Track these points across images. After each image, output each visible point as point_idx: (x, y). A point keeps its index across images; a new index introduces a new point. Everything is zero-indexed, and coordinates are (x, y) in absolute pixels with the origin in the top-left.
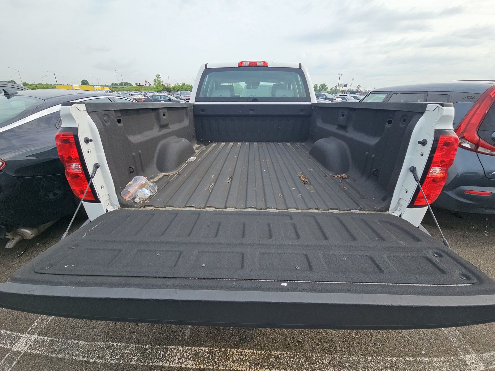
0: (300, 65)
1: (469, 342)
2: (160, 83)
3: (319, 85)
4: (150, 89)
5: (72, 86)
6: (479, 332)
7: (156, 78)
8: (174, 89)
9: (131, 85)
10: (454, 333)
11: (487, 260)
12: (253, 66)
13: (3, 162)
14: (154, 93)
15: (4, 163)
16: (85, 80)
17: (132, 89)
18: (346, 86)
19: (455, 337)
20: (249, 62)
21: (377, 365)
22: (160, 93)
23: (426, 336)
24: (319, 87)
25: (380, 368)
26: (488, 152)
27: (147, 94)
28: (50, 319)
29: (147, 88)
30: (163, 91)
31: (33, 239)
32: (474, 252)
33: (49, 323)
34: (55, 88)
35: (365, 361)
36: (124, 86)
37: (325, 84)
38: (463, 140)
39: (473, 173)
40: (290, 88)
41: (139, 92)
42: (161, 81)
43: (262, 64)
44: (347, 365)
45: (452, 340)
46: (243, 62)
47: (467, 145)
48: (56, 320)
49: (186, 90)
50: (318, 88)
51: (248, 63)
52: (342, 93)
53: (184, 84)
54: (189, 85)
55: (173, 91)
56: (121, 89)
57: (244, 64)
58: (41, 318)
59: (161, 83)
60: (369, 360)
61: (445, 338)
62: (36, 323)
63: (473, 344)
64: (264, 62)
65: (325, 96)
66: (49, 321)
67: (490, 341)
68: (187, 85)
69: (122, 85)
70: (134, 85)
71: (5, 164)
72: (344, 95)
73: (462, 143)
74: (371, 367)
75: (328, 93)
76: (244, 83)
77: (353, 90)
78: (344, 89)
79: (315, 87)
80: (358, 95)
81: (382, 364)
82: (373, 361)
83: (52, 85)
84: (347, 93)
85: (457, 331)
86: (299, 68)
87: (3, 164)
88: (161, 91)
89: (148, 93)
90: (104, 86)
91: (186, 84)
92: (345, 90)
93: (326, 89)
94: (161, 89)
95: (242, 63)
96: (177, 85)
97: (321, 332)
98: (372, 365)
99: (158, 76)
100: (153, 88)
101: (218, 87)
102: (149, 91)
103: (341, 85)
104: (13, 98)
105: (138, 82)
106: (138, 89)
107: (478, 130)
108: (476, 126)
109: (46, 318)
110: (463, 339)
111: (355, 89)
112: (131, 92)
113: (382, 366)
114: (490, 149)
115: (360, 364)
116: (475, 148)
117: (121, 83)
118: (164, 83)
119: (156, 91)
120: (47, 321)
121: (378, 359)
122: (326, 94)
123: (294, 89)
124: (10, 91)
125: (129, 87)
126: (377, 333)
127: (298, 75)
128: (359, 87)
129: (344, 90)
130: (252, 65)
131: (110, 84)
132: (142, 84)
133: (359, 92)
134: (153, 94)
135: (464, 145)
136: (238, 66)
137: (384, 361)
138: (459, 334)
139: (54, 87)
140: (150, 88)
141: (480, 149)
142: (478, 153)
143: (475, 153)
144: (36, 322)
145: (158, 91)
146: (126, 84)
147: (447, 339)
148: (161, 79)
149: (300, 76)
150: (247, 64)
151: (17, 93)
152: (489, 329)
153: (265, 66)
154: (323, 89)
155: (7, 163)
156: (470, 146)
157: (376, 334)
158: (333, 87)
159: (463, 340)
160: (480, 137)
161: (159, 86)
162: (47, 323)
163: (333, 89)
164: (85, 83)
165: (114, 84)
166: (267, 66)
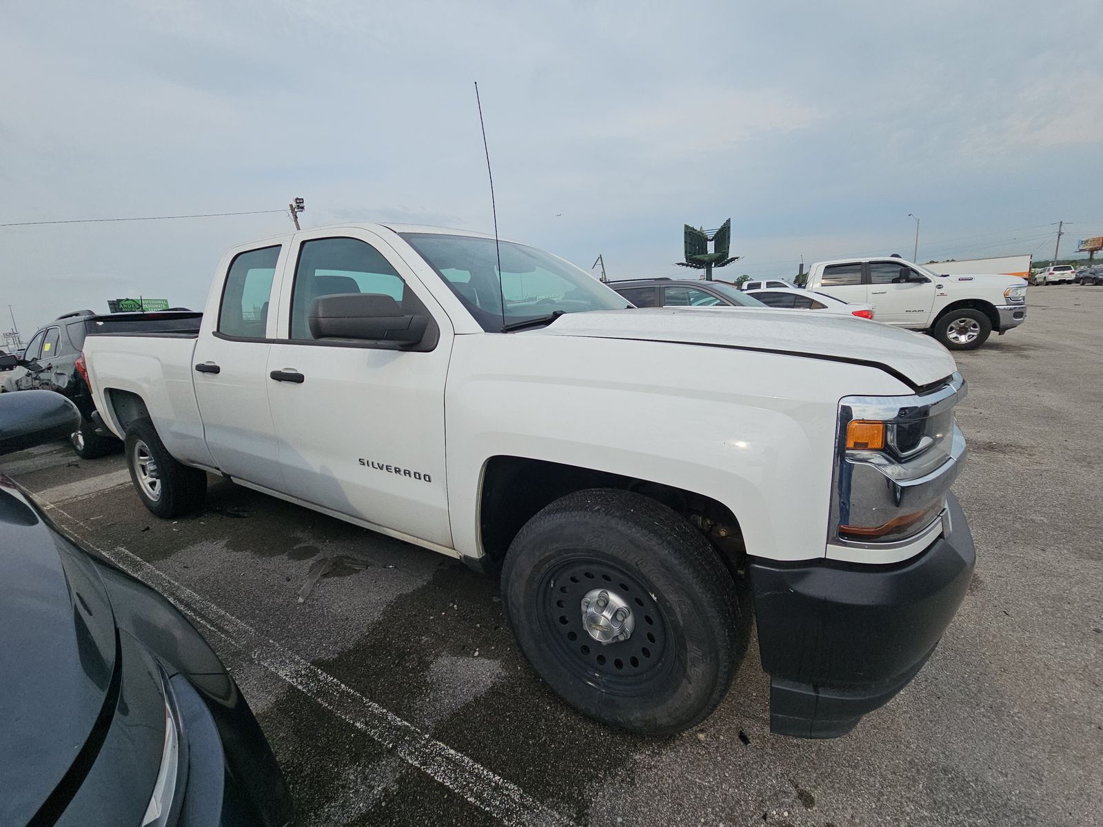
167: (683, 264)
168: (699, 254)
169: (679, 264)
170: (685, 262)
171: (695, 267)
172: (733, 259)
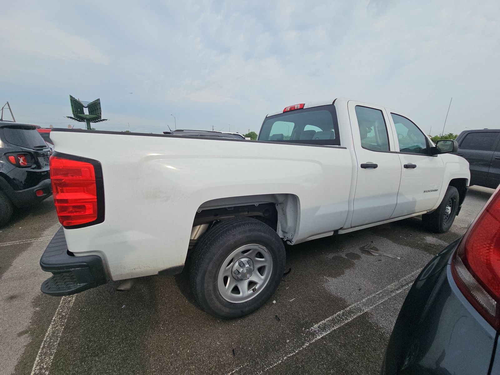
12: (293, 110)
20: (289, 108)
21: (45, 362)
25: (42, 365)
35: (51, 353)
43: (299, 107)
44: (52, 341)
60: (50, 357)
74: (45, 358)
81: (45, 367)
82: (49, 360)
98: (46, 358)
113: (43, 367)
115: (50, 350)
121: (50, 364)
137: (47, 369)
166: (303, 108)
167: (71, 118)
168: (80, 114)
169: (68, 117)
170: (73, 116)
171: (78, 120)
172: (104, 120)
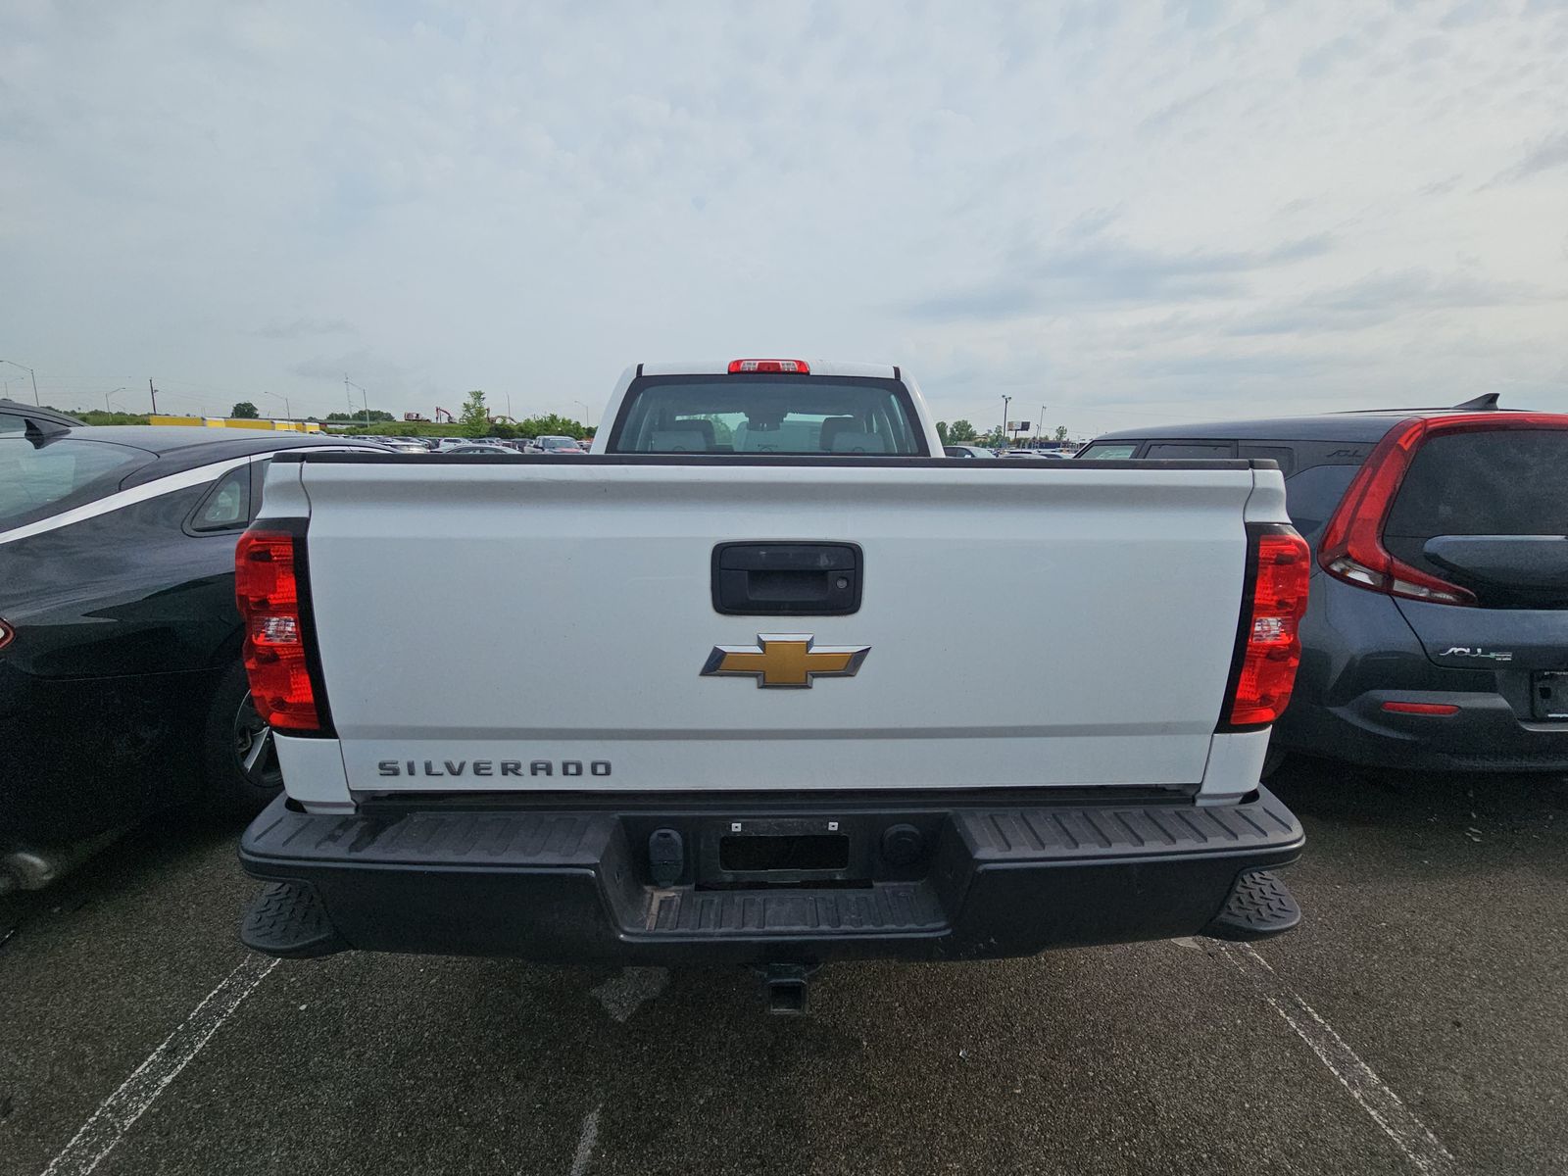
0: (897, 371)
1: (1470, 1164)
2: (480, 412)
3: (950, 424)
4: (450, 430)
5: (203, 419)
6: (1496, 1133)
7: (471, 401)
8: (522, 431)
9: (389, 418)
10: (1421, 1140)
11: (1490, 916)
12: (769, 372)
13: (8, 628)
14: (460, 442)
15: (12, 634)
16: (245, 405)
17: (392, 430)
18: (1025, 426)
19: (1428, 1155)
20: (758, 362)
22: (480, 442)
23: (1340, 1160)
24: (952, 430)
26: (1424, 593)
27: (438, 446)
28: (98, 1157)
29: (439, 426)
30: (489, 436)
31: (51, 887)
32: (1447, 892)
33: (93, 1170)
34: (146, 423)
36: (368, 423)
37: (966, 422)
38: (1349, 562)
39: (1394, 653)
40: (870, 429)
41: (414, 439)
42: (486, 408)
43: (795, 367)
45: (1420, 1164)
46: (742, 361)
47: (1362, 577)
48: (116, 1161)
49: (560, 434)
50: (948, 433)
51: (755, 364)
52: (1018, 447)
53: (553, 418)
54: (570, 421)
55: (519, 437)
56: (358, 429)
57: (744, 367)
58: (70, 1153)
59: (486, 416)
61: (1397, 1159)
62: (53, 1167)
63: (1483, 1171)
64: (800, 363)
65: (970, 453)
66: (93, 1166)
67: (1532, 1155)
68: (563, 420)
69: (361, 419)
70: (400, 418)
71: (14, 635)
72: (1024, 450)
73: (1349, 571)
75: (977, 445)
76: (742, 414)
77: (1046, 438)
78: (1022, 435)
79: (941, 428)
80: (1061, 451)
83: (135, 415)
84: (1029, 447)
85: (1431, 1136)
86: (893, 377)
87: (7, 634)
88: (484, 437)
89: (442, 443)
90: (306, 421)
91: (559, 417)
92: (1026, 439)
93: (970, 437)
94: (483, 433)
95: (738, 363)
96: (532, 419)
97: (1019, 1169)
99: (478, 396)
100: (457, 429)
101: (665, 425)
102: (444, 436)
103: (1010, 424)
104: (52, 447)
105: (414, 411)
106: (411, 428)
107: (1383, 534)
108: (1376, 525)
109: (86, 1155)
110: (1451, 1156)
111: (1052, 437)
112: (390, 439)
114: (1426, 586)
116: (1383, 583)
117: (361, 412)
118: (492, 415)
119: (467, 437)
120: (87, 1165)
122: (973, 449)
123: (882, 430)
124: (45, 428)
125: (383, 424)
126: (1195, 1163)
127: (893, 397)
128: (1061, 432)
129: (1022, 439)
130: (765, 369)
131: (323, 417)
132: (424, 416)
133: (1066, 444)
134: (458, 444)
135: (1352, 575)
136: (729, 372)
138: (1436, 1142)
139: (143, 421)
140: (447, 428)
141: (1398, 586)
142: (1396, 599)
143: (1388, 597)
144: (52, 1164)
145: (475, 437)
146: (376, 416)
147: (1404, 1162)
148: (486, 404)
149: (898, 397)
150: (752, 366)
151: (68, 432)
152: (1522, 1120)
153: (801, 373)
154: (961, 434)
155: (20, 634)
156: (1371, 578)
157: (1192, 1165)
158: (990, 431)
159: (1451, 1161)
160: (1390, 554)
161: (479, 422)
162: (89, 1172)
163: (991, 435)
164: (245, 412)
165: (336, 415)
166: (808, 373)
